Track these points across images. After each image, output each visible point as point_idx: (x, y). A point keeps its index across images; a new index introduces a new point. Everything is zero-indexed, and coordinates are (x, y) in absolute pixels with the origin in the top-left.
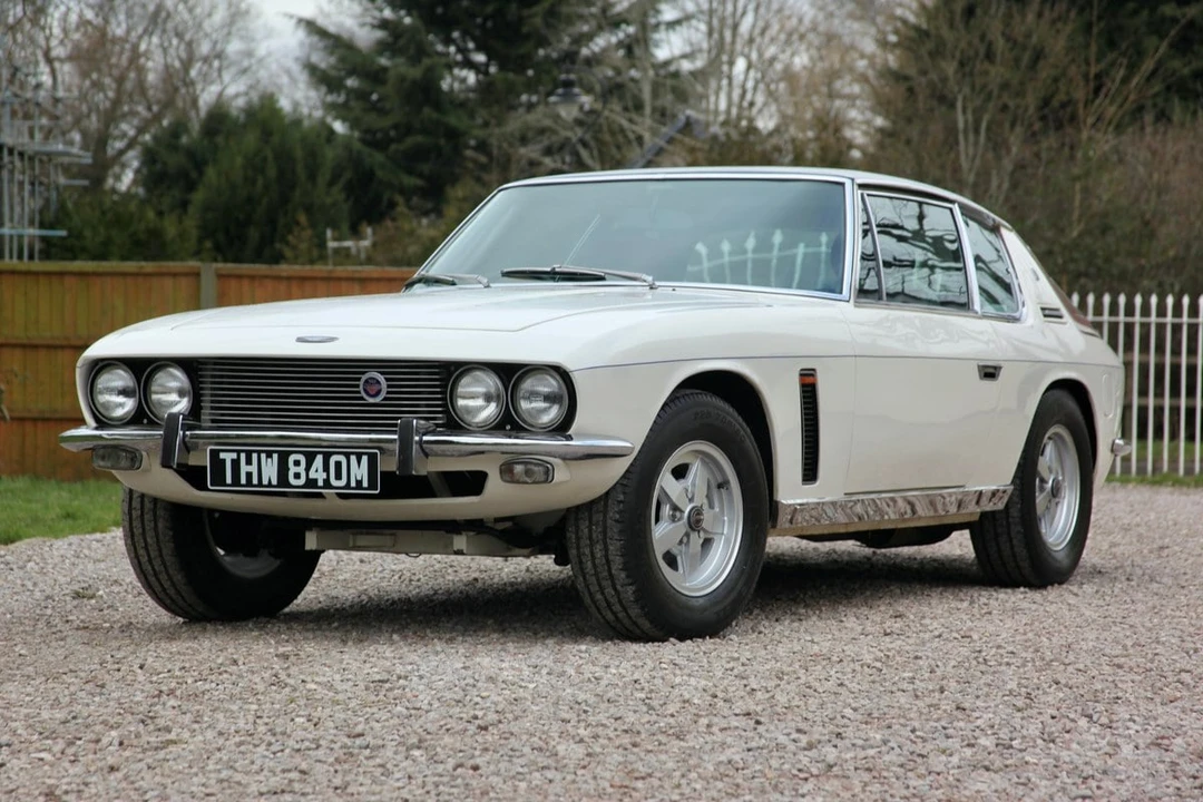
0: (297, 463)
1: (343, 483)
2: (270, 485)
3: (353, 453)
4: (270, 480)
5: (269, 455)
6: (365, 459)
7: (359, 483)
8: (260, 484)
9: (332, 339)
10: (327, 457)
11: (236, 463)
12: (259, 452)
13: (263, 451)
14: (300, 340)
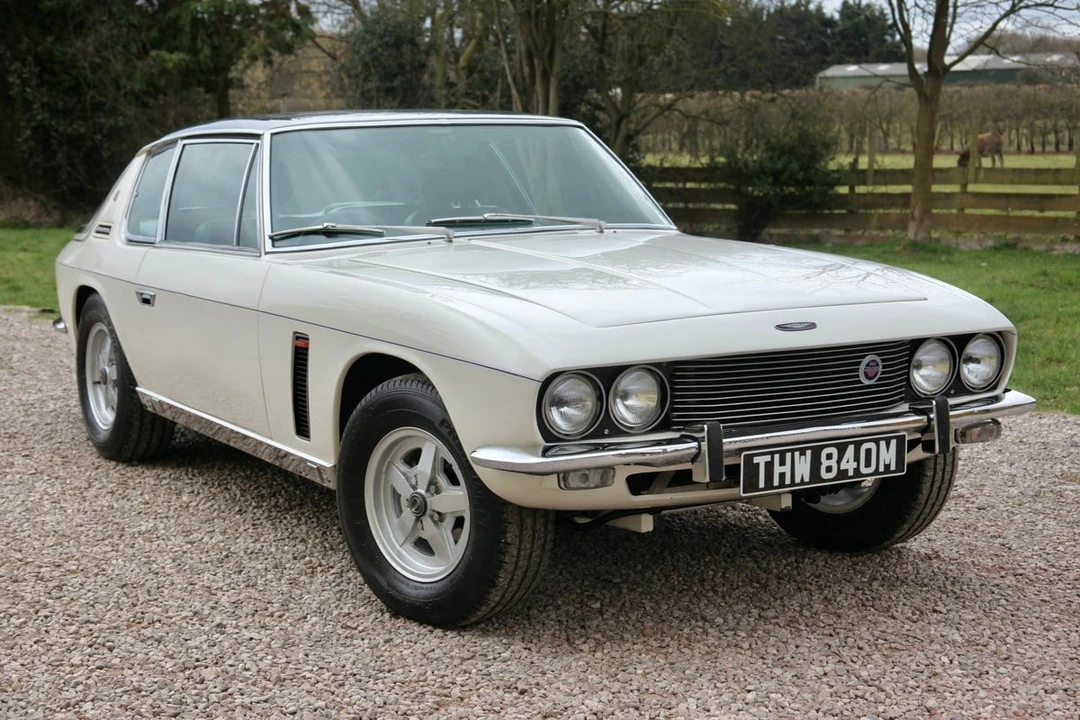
0: (829, 457)
1: (871, 470)
2: (802, 482)
3: (882, 439)
4: (802, 477)
5: (803, 452)
6: (893, 443)
7: (887, 467)
8: (793, 483)
9: (812, 326)
10: (858, 445)
11: (769, 466)
12: (792, 451)
13: (797, 450)
14: (781, 327)
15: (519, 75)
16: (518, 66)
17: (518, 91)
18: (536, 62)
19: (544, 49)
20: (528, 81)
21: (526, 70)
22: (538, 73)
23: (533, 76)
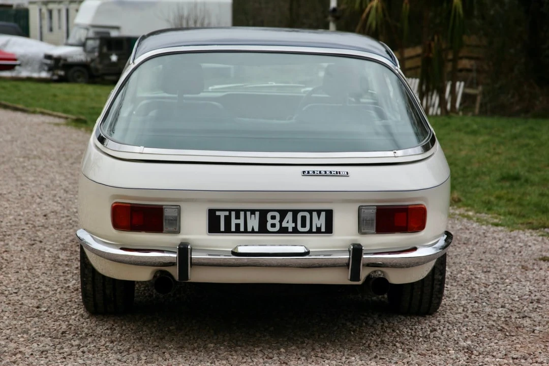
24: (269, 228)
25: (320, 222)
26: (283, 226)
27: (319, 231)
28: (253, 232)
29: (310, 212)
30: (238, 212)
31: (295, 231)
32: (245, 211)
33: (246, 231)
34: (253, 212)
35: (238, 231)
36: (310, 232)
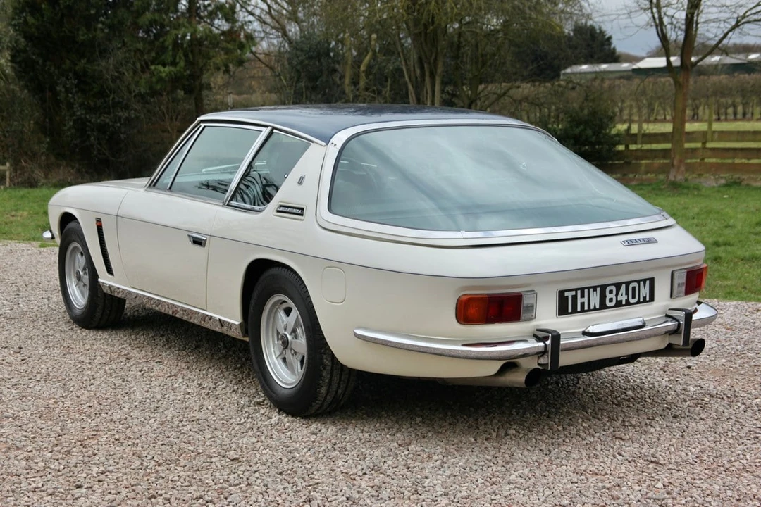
15: (412, 74)
16: (412, 69)
17: (412, 86)
18: (426, 66)
19: (431, 56)
20: (419, 79)
21: (418, 72)
22: (427, 73)
23: (423, 75)
24: (608, 304)
25: (645, 291)
26: (619, 299)
27: (645, 301)
28: (595, 309)
29: (638, 282)
30: (582, 290)
31: (628, 303)
32: (588, 288)
33: (589, 310)
34: (595, 288)
35: (583, 310)
36: (638, 302)
